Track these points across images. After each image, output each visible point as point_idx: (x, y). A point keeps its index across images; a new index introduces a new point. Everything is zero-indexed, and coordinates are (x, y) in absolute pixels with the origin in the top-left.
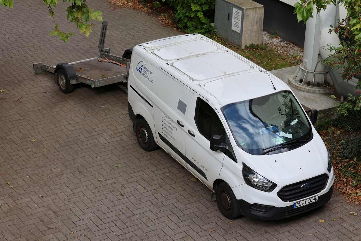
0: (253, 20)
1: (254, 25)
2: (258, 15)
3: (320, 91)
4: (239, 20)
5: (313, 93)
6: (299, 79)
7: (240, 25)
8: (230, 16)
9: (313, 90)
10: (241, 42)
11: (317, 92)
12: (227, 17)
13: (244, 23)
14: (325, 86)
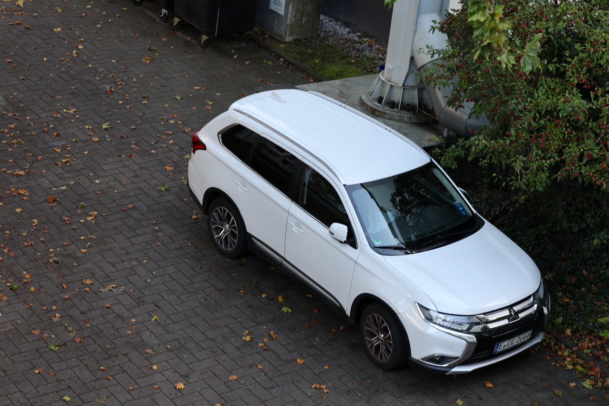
3: (410, 118)
5: (399, 121)
6: (377, 96)
9: (400, 116)
11: (406, 119)
14: (419, 111)
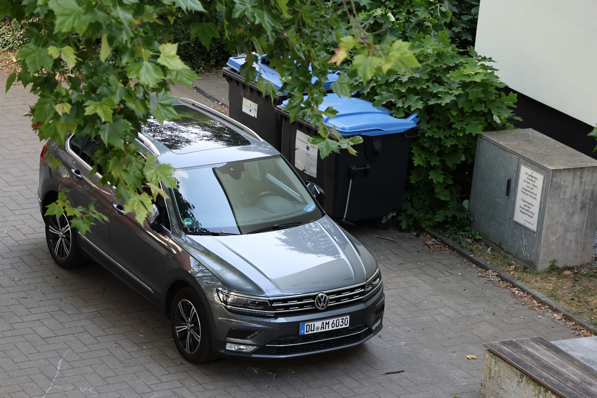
0: (573, 201)
1: (574, 212)
2: (587, 187)
4: (535, 198)
7: (536, 210)
8: (513, 185)
10: (537, 255)
12: (504, 188)
13: (548, 205)
